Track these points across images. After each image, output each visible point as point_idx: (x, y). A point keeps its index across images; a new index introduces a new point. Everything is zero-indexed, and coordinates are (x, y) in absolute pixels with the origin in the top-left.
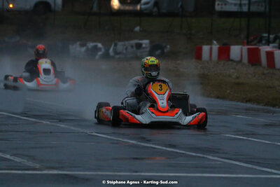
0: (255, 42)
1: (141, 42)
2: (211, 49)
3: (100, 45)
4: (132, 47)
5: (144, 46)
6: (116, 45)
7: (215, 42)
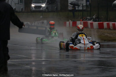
0: (85, 20)
1: (44, 21)
2: (70, 22)
3: (29, 23)
4: (40, 23)
5: (45, 22)
6: (35, 23)
7: (70, 20)
